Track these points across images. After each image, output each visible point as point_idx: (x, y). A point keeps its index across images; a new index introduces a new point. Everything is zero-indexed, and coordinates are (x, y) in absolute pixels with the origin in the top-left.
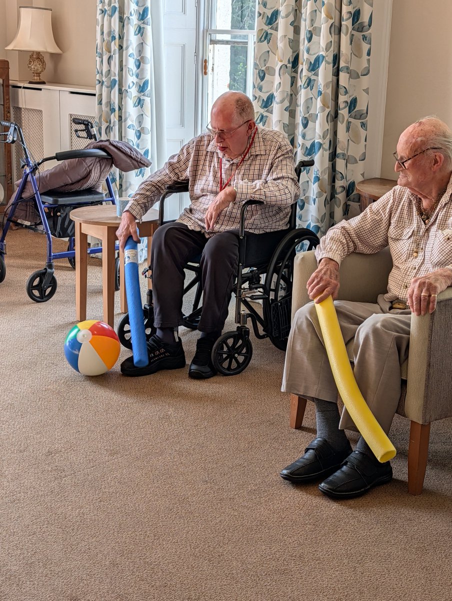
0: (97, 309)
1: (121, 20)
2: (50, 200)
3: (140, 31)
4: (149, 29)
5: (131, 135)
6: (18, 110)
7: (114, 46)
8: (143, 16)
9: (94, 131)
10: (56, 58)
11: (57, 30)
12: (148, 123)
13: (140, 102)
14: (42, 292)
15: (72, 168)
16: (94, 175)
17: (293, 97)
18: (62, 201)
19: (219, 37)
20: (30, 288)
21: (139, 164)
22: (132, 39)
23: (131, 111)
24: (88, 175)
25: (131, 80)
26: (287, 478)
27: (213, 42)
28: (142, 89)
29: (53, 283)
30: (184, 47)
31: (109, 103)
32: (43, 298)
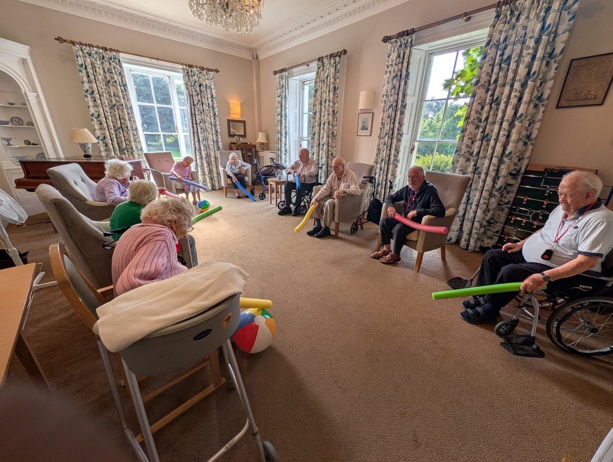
0: (274, 202)
1: (281, 135)
2: (264, 177)
3: (285, 137)
4: (287, 137)
5: (283, 162)
6: (259, 157)
7: (279, 141)
8: (286, 134)
9: (274, 161)
10: (267, 144)
11: (267, 137)
12: (287, 159)
13: (285, 154)
14: (262, 198)
15: (269, 169)
16: (274, 171)
17: (319, 152)
18: (267, 177)
19: (304, 139)
20: (260, 197)
21: (284, 168)
22: (283, 139)
23: (283, 156)
24: (272, 171)
25: (283, 149)
26: (307, 233)
27: (303, 140)
28: (286, 151)
29: (265, 196)
30: (296, 141)
31: (278, 155)
32: (263, 199)
